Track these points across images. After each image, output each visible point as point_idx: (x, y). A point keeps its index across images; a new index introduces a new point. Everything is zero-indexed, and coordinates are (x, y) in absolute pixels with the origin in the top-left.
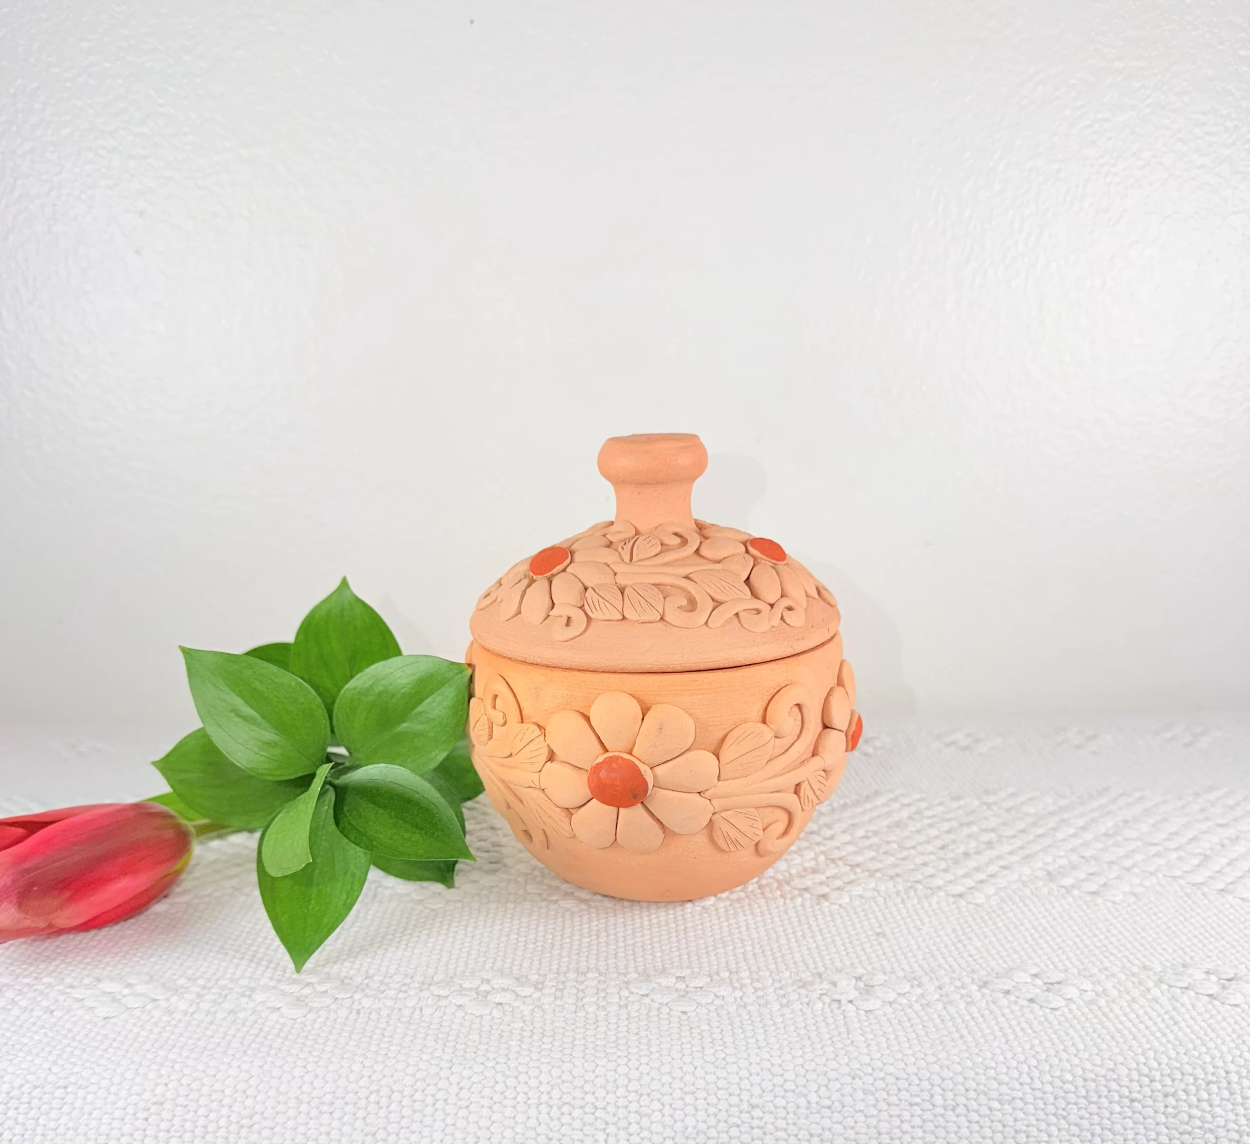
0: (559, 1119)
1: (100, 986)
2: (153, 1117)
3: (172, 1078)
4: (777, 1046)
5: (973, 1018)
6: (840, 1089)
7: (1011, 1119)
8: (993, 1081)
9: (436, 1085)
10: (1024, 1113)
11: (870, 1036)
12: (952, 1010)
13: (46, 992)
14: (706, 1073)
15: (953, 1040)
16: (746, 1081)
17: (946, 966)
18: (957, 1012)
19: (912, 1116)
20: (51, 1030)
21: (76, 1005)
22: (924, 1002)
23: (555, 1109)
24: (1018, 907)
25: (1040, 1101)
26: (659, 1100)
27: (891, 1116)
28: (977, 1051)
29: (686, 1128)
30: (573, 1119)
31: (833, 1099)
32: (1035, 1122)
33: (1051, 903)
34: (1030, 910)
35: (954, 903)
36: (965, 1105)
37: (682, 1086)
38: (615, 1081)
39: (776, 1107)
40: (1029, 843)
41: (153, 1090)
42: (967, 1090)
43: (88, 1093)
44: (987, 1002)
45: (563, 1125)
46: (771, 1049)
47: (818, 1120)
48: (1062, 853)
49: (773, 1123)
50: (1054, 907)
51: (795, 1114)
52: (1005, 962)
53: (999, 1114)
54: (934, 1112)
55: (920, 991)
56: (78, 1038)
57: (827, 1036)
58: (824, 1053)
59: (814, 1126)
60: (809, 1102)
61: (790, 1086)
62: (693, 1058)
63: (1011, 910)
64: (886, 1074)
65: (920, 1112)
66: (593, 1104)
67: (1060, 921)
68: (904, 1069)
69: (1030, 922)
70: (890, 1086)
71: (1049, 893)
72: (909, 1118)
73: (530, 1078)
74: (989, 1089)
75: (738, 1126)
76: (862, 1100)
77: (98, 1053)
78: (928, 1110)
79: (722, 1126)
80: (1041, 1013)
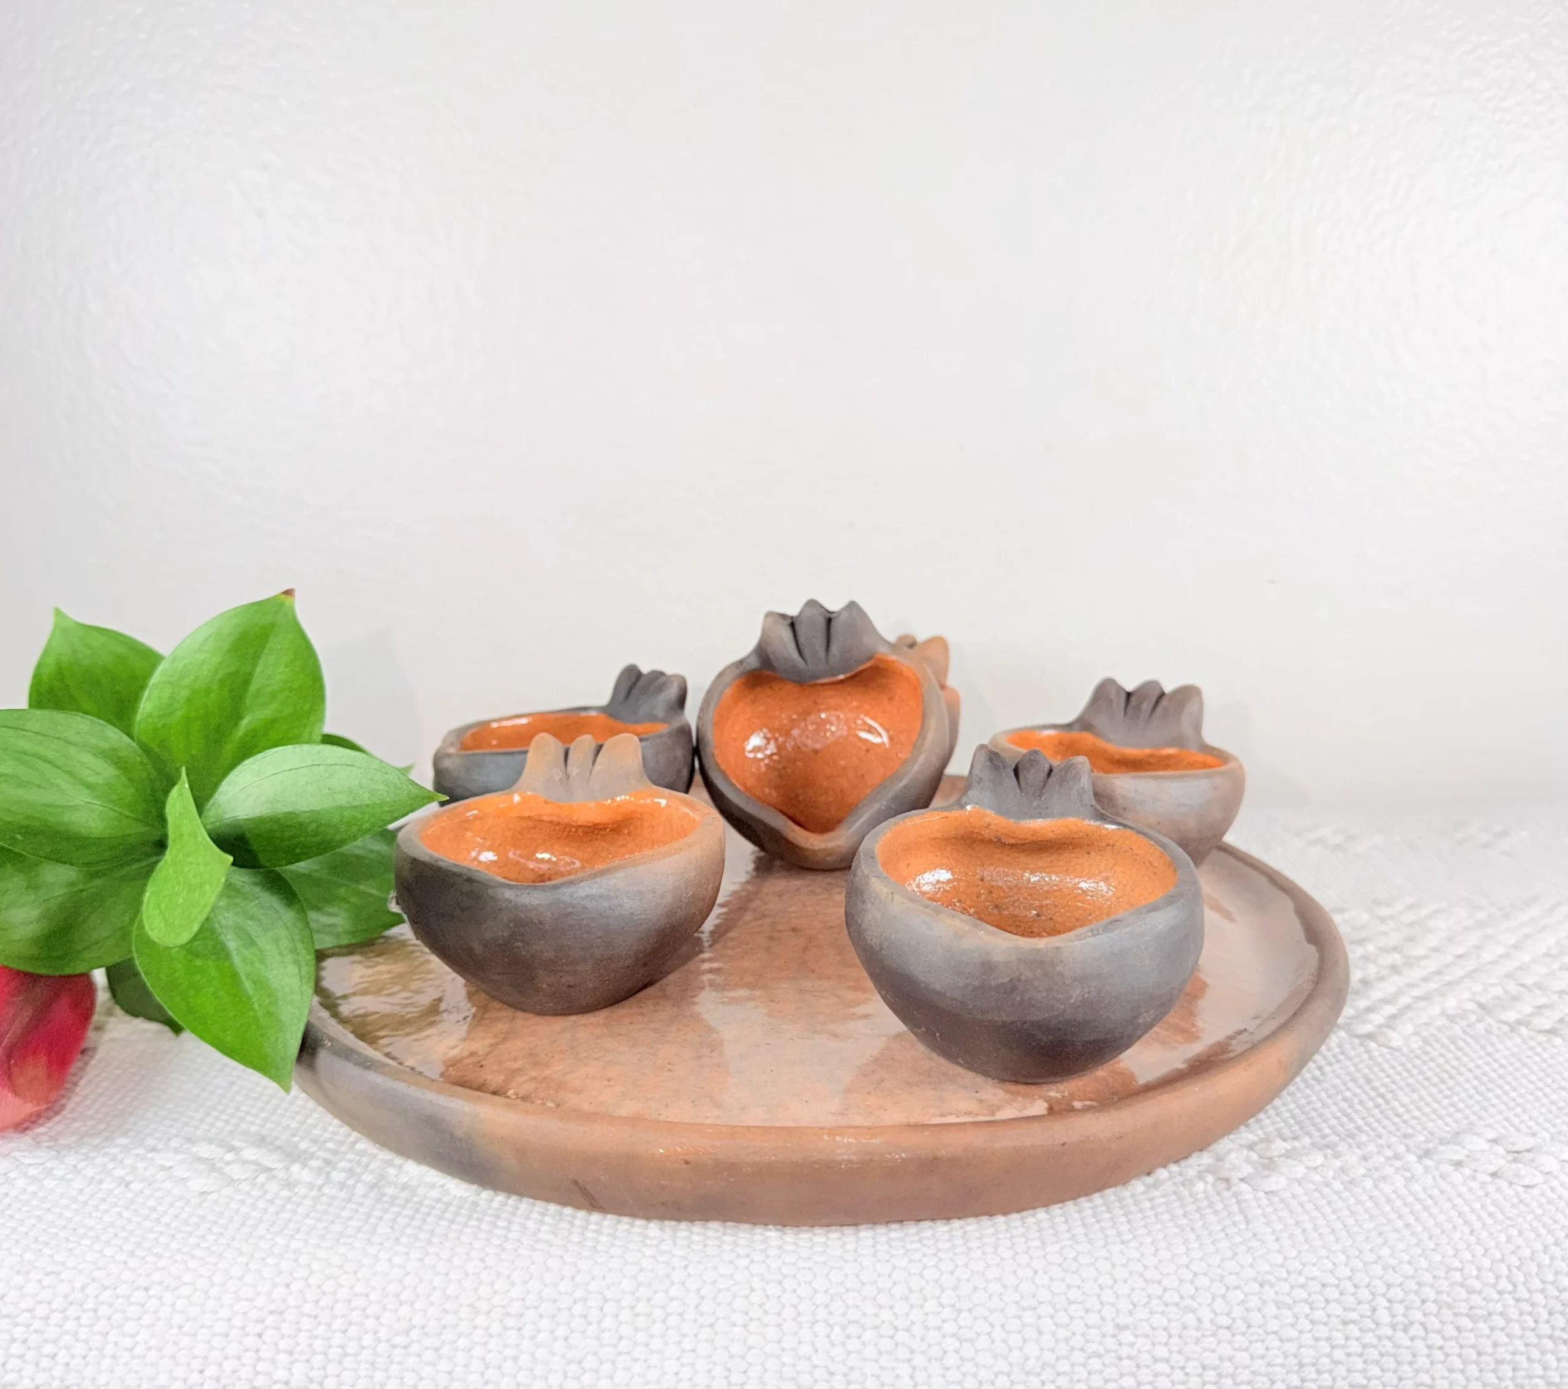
0: (844, 1344)
1: (194, 1150)
2: (270, 1332)
3: (296, 1275)
4: (1149, 1240)
5: (1418, 1199)
6: (1243, 1301)
7: (1489, 1342)
8: (1459, 1289)
9: (666, 1292)
10: (1508, 1335)
11: (1279, 1227)
12: (1387, 1189)
13: (120, 1157)
14: (1052, 1279)
15: (1396, 1231)
16: (1110, 1291)
17: (1366, 1128)
18: (1394, 1192)
19: (1347, 1338)
20: (127, 1208)
21: (161, 1175)
22: (1345, 1178)
23: (837, 1330)
24: (1449, 1051)
25: (1528, 1318)
26: (986, 1318)
27: (1317, 1339)
28: (1432, 1246)
29: (1027, 1359)
30: (864, 1344)
31: (1234, 1315)
32: (1523, 1349)
33: (1492, 1045)
34: (1467, 1055)
35: (1361, 1045)
36: (1422, 1324)
37: (1017, 1297)
38: (922, 1289)
39: (1154, 1329)
40: (1447, 966)
41: (270, 1294)
42: (1423, 1302)
43: (179, 1297)
44: (1434, 1178)
45: (849, 1353)
46: (1141, 1244)
47: (1213, 1346)
48: (1494, 981)
49: (1149, 1352)
50: (1497, 1051)
51: (1180, 1337)
52: (1447, 1124)
53: (1471, 1335)
54: (1378, 1333)
55: (1337, 1163)
56: (164, 1220)
57: (1219, 1228)
58: (1217, 1250)
59: (1207, 1354)
60: (1199, 1320)
61: (1172, 1297)
62: (1031, 1258)
63: (1442, 1055)
64: (1307, 1279)
65: (1357, 1334)
66: (891, 1323)
67: (1510, 1069)
68: (1332, 1272)
69: (1470, 1071)
70: (1314, 1297)
71: (1487, 1031)
72: (1342, 1342)
73: (799, 1284)
74: (1454, 1300)
75: (1100, 1356)
76: (1276, 1317)
77: (193, 1240)
78: (1370, 1330)
79: (1077, 1356)
80: (1512, 1193)
